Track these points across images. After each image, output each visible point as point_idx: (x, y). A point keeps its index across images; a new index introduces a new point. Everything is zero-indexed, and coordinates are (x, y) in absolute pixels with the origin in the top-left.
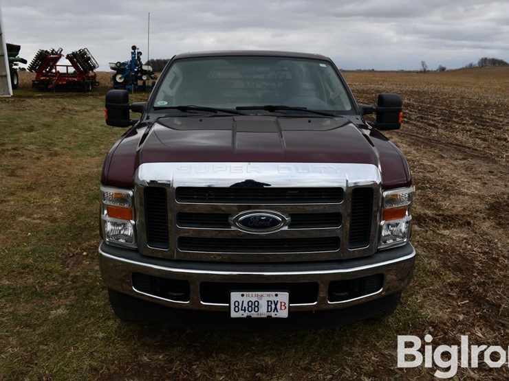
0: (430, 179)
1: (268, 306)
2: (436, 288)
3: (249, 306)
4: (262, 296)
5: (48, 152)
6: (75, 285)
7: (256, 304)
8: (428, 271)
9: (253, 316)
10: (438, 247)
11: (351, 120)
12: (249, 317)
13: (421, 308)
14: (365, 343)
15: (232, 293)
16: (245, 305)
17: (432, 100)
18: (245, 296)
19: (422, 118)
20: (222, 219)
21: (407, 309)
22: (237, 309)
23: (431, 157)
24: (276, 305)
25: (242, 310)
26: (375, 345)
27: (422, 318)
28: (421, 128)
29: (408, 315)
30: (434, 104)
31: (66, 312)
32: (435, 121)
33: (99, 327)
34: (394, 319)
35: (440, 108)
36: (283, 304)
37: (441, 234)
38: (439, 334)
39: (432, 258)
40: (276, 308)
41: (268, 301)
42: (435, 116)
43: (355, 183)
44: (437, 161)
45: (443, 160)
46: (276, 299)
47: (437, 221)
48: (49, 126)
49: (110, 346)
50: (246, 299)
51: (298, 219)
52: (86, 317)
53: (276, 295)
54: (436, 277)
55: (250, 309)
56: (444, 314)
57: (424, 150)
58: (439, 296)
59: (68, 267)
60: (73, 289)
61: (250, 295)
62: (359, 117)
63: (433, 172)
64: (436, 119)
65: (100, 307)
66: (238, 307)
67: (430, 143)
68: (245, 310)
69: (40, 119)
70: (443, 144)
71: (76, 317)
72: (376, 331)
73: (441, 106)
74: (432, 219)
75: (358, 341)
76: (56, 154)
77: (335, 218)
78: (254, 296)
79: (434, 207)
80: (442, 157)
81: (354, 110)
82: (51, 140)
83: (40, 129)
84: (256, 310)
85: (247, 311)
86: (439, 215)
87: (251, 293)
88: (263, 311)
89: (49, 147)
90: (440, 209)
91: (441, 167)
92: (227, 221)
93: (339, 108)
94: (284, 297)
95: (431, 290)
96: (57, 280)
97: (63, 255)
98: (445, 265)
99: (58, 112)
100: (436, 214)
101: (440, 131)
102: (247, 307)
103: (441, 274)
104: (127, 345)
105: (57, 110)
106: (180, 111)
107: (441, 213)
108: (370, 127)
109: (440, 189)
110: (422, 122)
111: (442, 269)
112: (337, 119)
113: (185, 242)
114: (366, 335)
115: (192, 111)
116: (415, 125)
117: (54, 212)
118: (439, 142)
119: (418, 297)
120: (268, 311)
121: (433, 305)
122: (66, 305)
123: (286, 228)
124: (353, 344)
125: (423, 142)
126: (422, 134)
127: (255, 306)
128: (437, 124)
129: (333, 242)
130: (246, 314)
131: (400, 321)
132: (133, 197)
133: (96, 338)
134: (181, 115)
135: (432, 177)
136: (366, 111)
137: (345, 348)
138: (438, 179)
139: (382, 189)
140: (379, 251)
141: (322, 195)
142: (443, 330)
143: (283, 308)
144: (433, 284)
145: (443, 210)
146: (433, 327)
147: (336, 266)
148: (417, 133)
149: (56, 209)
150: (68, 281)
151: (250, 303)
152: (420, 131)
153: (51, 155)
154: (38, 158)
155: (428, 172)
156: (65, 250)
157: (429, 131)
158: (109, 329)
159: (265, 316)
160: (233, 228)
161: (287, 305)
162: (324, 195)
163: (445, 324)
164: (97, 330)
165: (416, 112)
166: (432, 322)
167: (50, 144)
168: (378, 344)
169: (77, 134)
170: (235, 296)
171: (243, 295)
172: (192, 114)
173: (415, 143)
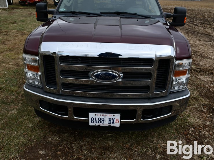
0: (194, 51)
1: (109, 121)
2: (196, 106)
3: (99, 120)
4: (106, 115)
5: (21, 33)
6: (23, 98)
7: (103, 119)
8: (192, 97)
9: (101, 125)
10: (198, 85)
11: (160, 20)
12: (99, 126)
13: (188, 117)
14: (159, 135)
15: (90, 114)
16: (97, 120)
17: (196, 14)
18: (97, 115)
19: (191, 21)
20: (85, 74)
21: (181, 117)
22: (92, 122)
23: (195, 40)
24: (113, 120)
25: (95, 122)
26: (164, 137)
27: (188, 123)
28: (190, 26)
29: (182, 121)
30: (197, 15)
31: (16, 112)
32: (197, 23)
33: (30, 121)
34: (174, 123)
35: (200, 17)
36: (117, 120)
37: (199, 78)
38: (197, 132)
39: (194, 90)
40: (113, 122)
41: (109, 118)
42: (197, 21)
43: (160, 56)
44: (198, 42)
45: (200, 41)
46: (113, 117)
47: (197, 72)
48: (23, 21)
49: (34, 131)
50: (97, 117)
51: (127, 75)
52: (25, 115)
53: (114, 116)
54: (196, 101)
55: (100, 122)
56: (199, 121)
57: (192, 36)
58: (197, 111)
59: (21, 89)
60: (21, 100)
61: (100, 115)
62: (164, 19)
63: (196, 47)
64: (198, 22)
65: (32, 110)
66: (93, 120)
67: (194, 33)
68: (97, 122)
69: (19, 18)
70: (200, 34)
71: (20, 115)
72: (166, 129)
73: (200, 16)
74: (195, 70)
75: (156, 134)
76: (25, 34)
77: (148, 76)
78: (102, 115)
79: (196, 64)
80: (200, 40)
81: (162, 16)
82: (23, 28)
83: (19, 23)
84: (103, 122)
85: (98, 123)
86: (198, 69)
87: (100, 114)
88: (106, 123)
89: (22, 31)
90: (199, 65)
91: (199, 45)
92: (88, 75)
93: (153, 14)
94: (118, 116)
95: (193, 107)
96: (15, 95)
97: (20, 83)
98: (200, 95)
99: (28, 15)
100: (197, 68)
101: (199, 28)
102: (98, 121)
103: (199, 99)
104: (42, 131)
105: (28, 14)
106: (71, 14)
107: (199, 67)
108: (169, 25)
109: (199, 56)
110: (191, 23)
111: (199, 97)
112: (152, 20)
113: (65, 85)
114: (160, 131)
115: (77, 14)
116: (188, 25)
117: (19, 61)
118: (199, 33)
119: (187, 111)
120: (109, 123)
121: (194, 116)
122: (16, 109)
123: (120, 80)
124: (153, 136)
125: (191, 33)
126: (191, 29)
127: (103, 120)
128: (198, 25)
129: (146, 88)
130: (97, 124)
131: (177, 124)
132: (38, 60)
133: (28, 127)
134: (71, 16)
135: (195, 50)
136: (168, 16)
137: (149, 138)
138: (198, 50)
139: (175, 60)
140: (170, 93)
141: (141, 62)
142: (199, 130)
143: (117, 122)
144: (194, 104)
145: (200, 66)
146: (194, 128)
147: (147, 101)
148: (188, 28)
149: (20, 60)
150: (20, 96)
151: (100, 119)
152: (190, 28)
153: (22, 35)
154: (16, 36)
155: (193, 47)
156: (21, 80)
157: (194, 28)
158: (34, 122)
159: (108, 126)
160: (91, 79)
161: (119, 121)
162: (143, 63)
163: (200, 127)
164: (29, 123)
165: (188, 19)
166: (193, 125)
167: (22, 30)
168: (166, 136)
169: (36, 25)
170: (92, 115)
171: (96, 115)
172: (77, 15)
173: (187, 33)
